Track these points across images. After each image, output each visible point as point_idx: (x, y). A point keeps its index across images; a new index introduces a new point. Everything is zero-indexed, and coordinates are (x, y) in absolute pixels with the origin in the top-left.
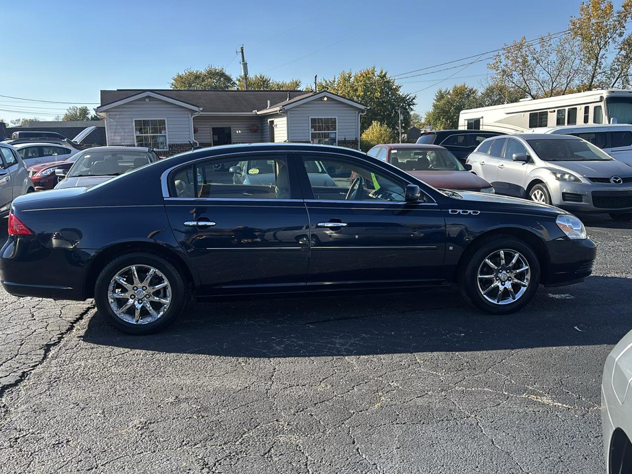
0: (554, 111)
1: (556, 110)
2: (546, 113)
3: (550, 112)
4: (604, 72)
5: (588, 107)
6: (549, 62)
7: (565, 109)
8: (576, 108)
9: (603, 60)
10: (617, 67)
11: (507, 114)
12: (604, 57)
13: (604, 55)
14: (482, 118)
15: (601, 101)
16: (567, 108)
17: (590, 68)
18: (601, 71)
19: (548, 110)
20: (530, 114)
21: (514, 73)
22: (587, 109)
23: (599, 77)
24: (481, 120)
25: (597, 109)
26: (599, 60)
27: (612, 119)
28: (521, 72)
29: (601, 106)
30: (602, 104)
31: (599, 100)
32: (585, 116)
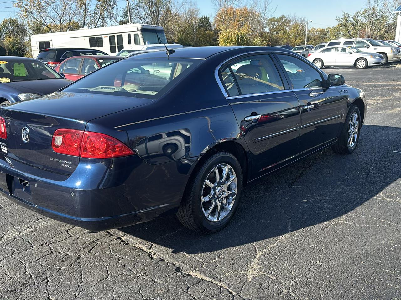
0: (107, 37)
1: (108, 36)
2: (101, 38)
3: (104, 37)
4: (91, 15)
5: (130, 34)
6: (56, 5)
7: (114, 36)
8: (122, 35)
9: (88, 7)
10: (97, 12)
11: (71, 38)
12: (89, 5)
13: (89, 3)
14: (51, 40)
15: (138, 30)
16: (116, 35)
17: (82, 11)
18: (89, 14)
19: (103, 36)
20: (89, 38)
21: (33, 11)
22: (129, 36)
23: (88, 17)
24: (51, 42)
25: (136, 35)
26: (86, 7)
27: (147, 42)
28: (38, 10)
29: (138, 34)
30: (139, 33)
31: (137, 30)
32: (128, 40)
